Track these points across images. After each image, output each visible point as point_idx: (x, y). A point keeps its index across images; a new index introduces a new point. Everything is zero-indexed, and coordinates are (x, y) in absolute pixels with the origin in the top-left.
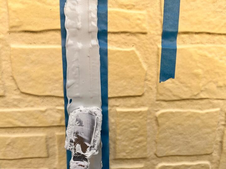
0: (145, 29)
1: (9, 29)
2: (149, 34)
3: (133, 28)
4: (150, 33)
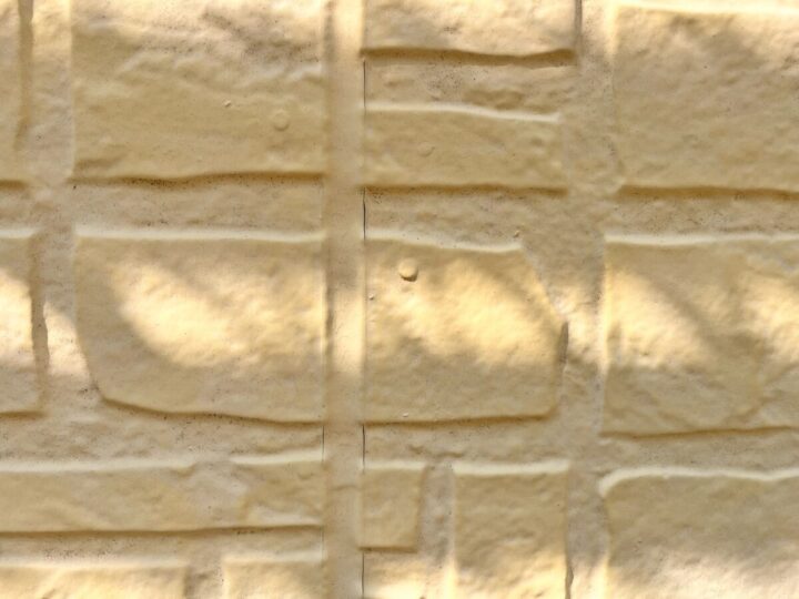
1: (75, 171)
2: (572, 193)
3: (518, 172)
4: (577, 190)
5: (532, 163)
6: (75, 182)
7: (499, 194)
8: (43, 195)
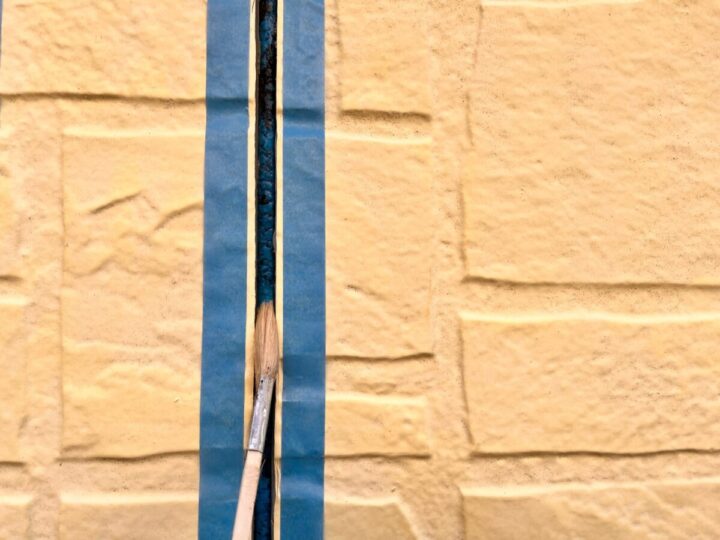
0: (423, 446)
1: (61, 453)
2: (435, 457)
3: (393, 444)
4: (438, 455)
5: (403, 436)
6: (61, 461)
7: (379, 460)
8: (37, 471)
